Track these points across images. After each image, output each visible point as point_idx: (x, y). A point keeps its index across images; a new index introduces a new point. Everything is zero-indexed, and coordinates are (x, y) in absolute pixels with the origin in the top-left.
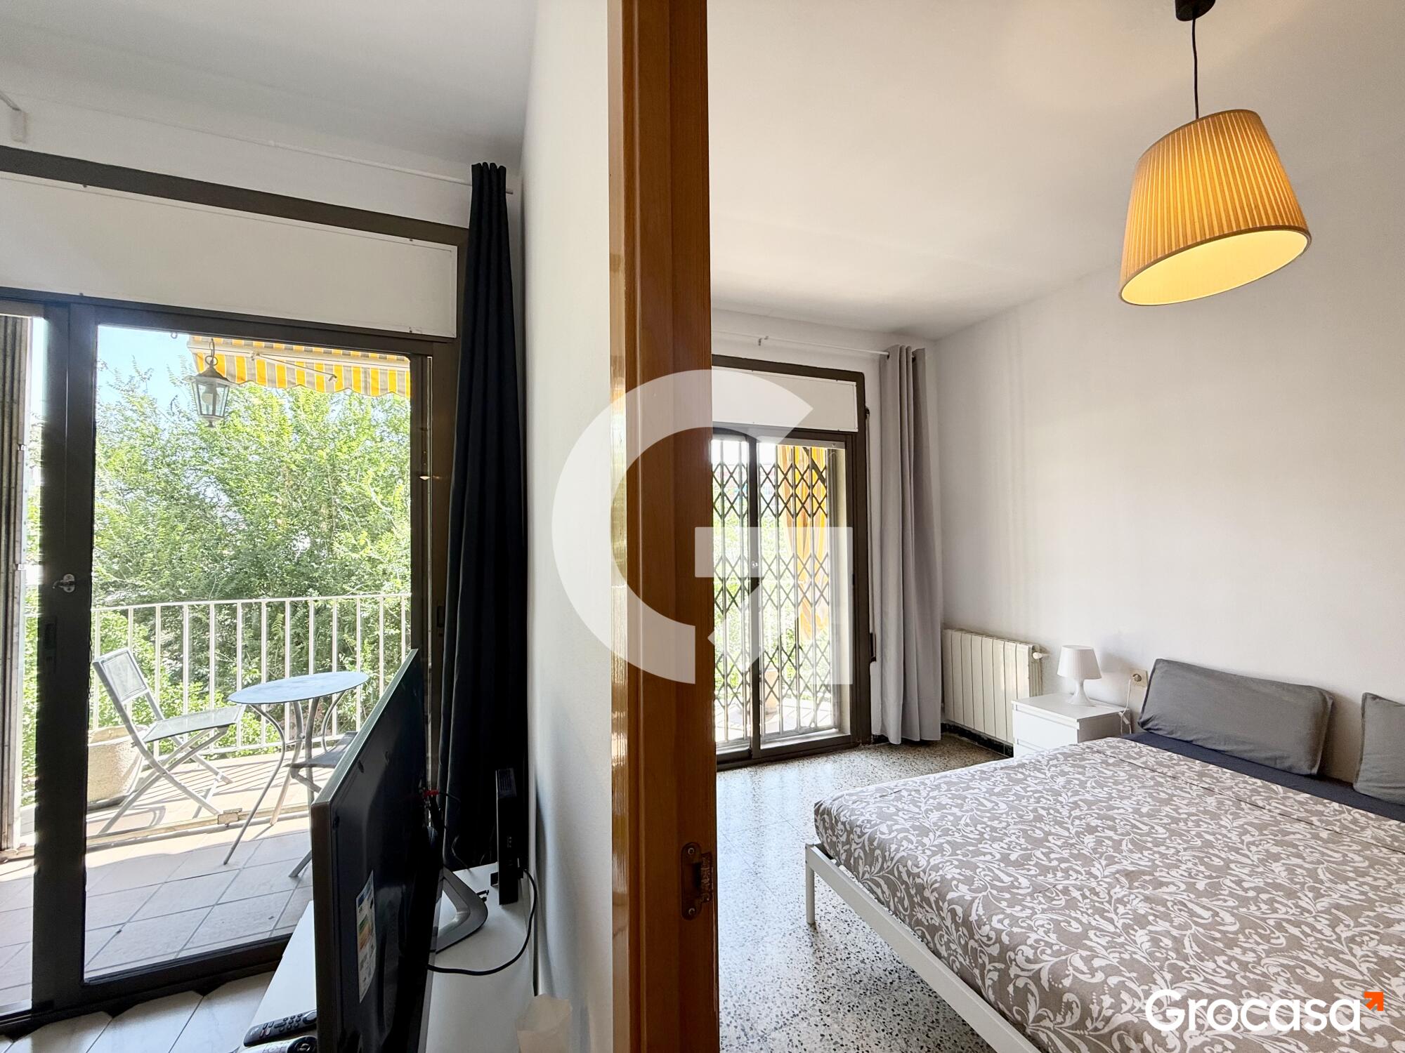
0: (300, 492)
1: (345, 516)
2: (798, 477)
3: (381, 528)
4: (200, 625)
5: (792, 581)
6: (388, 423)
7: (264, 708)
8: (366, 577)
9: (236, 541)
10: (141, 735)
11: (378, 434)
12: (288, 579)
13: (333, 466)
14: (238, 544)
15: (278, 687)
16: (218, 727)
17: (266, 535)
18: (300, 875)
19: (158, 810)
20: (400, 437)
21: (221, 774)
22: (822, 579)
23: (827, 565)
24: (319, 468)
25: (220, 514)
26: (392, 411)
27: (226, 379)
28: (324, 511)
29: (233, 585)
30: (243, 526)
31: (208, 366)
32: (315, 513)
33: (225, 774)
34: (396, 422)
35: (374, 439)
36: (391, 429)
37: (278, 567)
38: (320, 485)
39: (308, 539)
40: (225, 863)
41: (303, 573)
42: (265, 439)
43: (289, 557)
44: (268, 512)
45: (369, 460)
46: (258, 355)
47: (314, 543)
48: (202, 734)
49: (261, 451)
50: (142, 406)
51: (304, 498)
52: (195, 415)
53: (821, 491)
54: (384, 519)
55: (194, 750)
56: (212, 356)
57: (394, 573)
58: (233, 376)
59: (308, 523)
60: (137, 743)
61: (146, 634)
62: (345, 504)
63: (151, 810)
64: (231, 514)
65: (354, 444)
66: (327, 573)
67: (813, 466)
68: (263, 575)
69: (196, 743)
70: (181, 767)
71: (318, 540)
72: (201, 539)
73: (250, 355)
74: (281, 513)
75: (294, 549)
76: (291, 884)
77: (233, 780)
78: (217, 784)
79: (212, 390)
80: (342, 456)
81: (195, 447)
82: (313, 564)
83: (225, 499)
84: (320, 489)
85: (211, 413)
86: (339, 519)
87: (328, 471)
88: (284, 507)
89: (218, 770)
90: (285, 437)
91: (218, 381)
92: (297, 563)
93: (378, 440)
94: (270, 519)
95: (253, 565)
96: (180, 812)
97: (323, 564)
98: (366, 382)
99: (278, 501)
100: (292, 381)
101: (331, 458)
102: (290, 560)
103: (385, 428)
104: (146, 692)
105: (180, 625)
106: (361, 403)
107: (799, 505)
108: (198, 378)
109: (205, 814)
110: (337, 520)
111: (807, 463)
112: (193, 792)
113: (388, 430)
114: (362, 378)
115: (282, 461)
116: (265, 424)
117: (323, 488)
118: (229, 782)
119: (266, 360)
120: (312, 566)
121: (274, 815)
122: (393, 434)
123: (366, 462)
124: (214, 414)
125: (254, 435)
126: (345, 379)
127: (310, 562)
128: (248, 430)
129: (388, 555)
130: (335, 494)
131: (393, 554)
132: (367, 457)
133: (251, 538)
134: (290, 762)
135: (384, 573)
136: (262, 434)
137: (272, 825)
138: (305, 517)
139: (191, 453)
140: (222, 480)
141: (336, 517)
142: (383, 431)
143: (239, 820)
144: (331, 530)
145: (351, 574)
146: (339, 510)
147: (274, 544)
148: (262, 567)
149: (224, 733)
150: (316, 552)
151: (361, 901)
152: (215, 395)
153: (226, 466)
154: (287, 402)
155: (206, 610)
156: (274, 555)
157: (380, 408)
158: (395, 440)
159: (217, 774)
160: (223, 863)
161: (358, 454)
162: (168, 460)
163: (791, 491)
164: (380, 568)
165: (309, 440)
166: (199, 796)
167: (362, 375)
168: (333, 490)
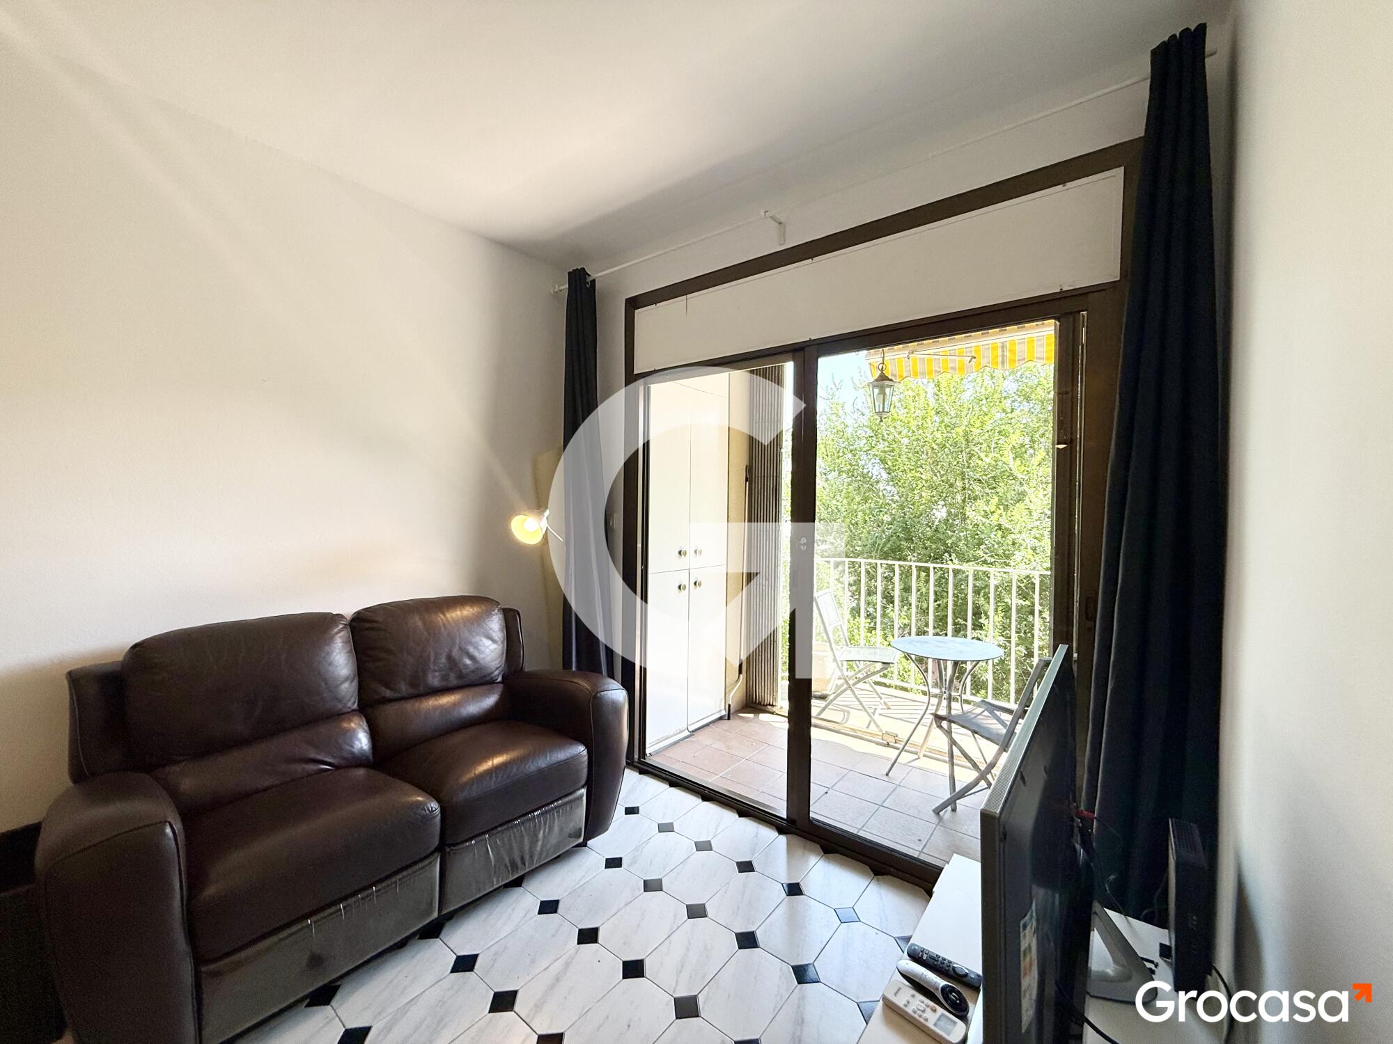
0: (938, 467)
1: (977, 488)
3: (1012, 499)
4: (871, 577)
6: (1019, 392)
7: (913, 657)
8: (996, 546)
9: (892, 510)
10: (838, 654)
11: (1008, 405)
12: (928, 544)
13: (967, 441)
14: (893, 512)
15: (926, 642)
16: (883, 663)
17: (913, 504)
18: (941, 813)
19: (845, 711)
20: (1032, 405)
21: (883, 699)
24: (955, 444)
25: (882, 488)
26: (1023, 379)
27: (891, 380)
28: (959, 484)
29: (889, 546)
30: (896, 498)
31: (880, 372)
32: (951, 485)
33: (886, 700)
34: (1027, 390)
35: (1004, 411)
36: (1022, 398)
37: (922, 533)
38: (955, 459)
39: (945, 509)
40: (887, 775)
41: (940, 539)
42: (913, 424)
43: (930, 524)
44: (914, 486)
45: (1000, 432)
46: (912, 353)
47: (949, 513)
48: (871, 665)
49: (910, 434)
50: (837, 410)
51: (942, 472)
52: (866, 411)
54: (1014, 490)
55: (868, 676)
56: (883, 363)
57: (1025, 545)
58: (895, 376)
59: (944, 495)
60: (835, 660)
61: (838, 577)
62: (978, 476)
63: (842, 710)
64: (889, 488)
65: (986, 418)
66: (960, 540)
68: (910, 540)
69: (869, 671)
70: (861, 685)
71: (953, 510)
72: (870, 508)
73: (906, 355)
74: (924, 486)
75: (934, 517)
76: (934, 819)
77: (892, 707)
78: (881, 707)
79: (883, 392)
80: (976, 431)
81: (866, 436)
82: (949, 532)
83: (885, 476)
84: (955, 463)
85: (881, 410)
86: (971, 490)
87: (963, 446)
88: (926, 481)
89: (882, 696)
90: (928, 420)
91: (887, 383)
92: (936, 530)
93: (1009, 411)
94: (916, 492)
95: (903, 530)
96: (858, 720)
97: (956, 532)
98: (1003, 356)
99: (923, 477)
100: (938, 370)
101: (966, 435)
102: (930, 527)
103: (1016, 397)
104: (840, 623)
105: (859, 575)
106: (992, 377)
108: (875, 383)
109: (873, 728)
110: (970, 492)
112: (866, 707)
113: (1019, 400)
114: (1000, 353)
115: (926, 441)
116: (913, 410)
117: (958, 463)
118: (889, 708)
119: (917, 356)
120: (948, 534)
121: (920, 750)
122: (1025, 403)
123: (997, 434)
124: (883, 411)
125: (906, 421)
126: (983, 357)
127: (946, 530)
128: (901, 417)
129: (1019, 525)
130: (968, 467)
131: (1024, 524)
132: (998, 429)
133: (902, 507)
134: (933, 712)
135: (1014, 544)
136: (911, 420)
137: (919, 758)
138: (943, 491)
139: (865, 441)
140: (883, 461)
141: (969, 489)
142: (1013, 401)
143: (896, 743)
144: (964, 501)
145: (980, 543)
146: (972, 482)
147: (919, 513)
148: (909, 532)
149: (886, 669)
150: (951, 521)
151: (1025, 927)
152: (884, 394)
153: (887, 449)
154: (931, 389)
155: (875, 568)
156: (919, 522)
157: (1011, 378)
158: (1026, 409)
159: (881, 698)
160: (885, 773)
161: (989, 428)
162: (851, 448)
164: (1010, 537)
165: (947, 420)
166: (869, 711)
167: (1000, 350)
168: (966, 464)
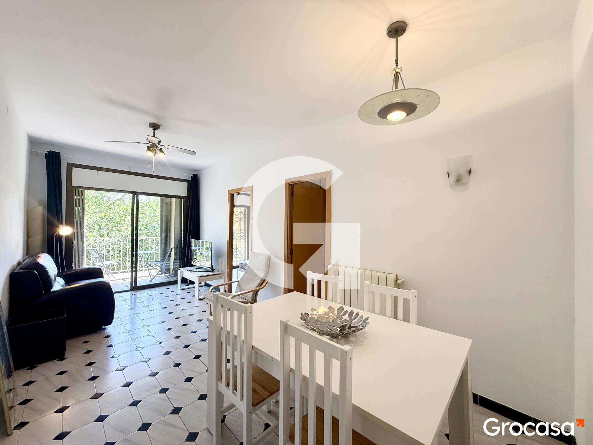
2: (238, 214)
5: (236, 235)
22: (242, 235)
23: (243, 232)
53: (242, 217)
67: (241, 212)
107: (238, 219)
111: (240, 211)
163: (236, 217)
